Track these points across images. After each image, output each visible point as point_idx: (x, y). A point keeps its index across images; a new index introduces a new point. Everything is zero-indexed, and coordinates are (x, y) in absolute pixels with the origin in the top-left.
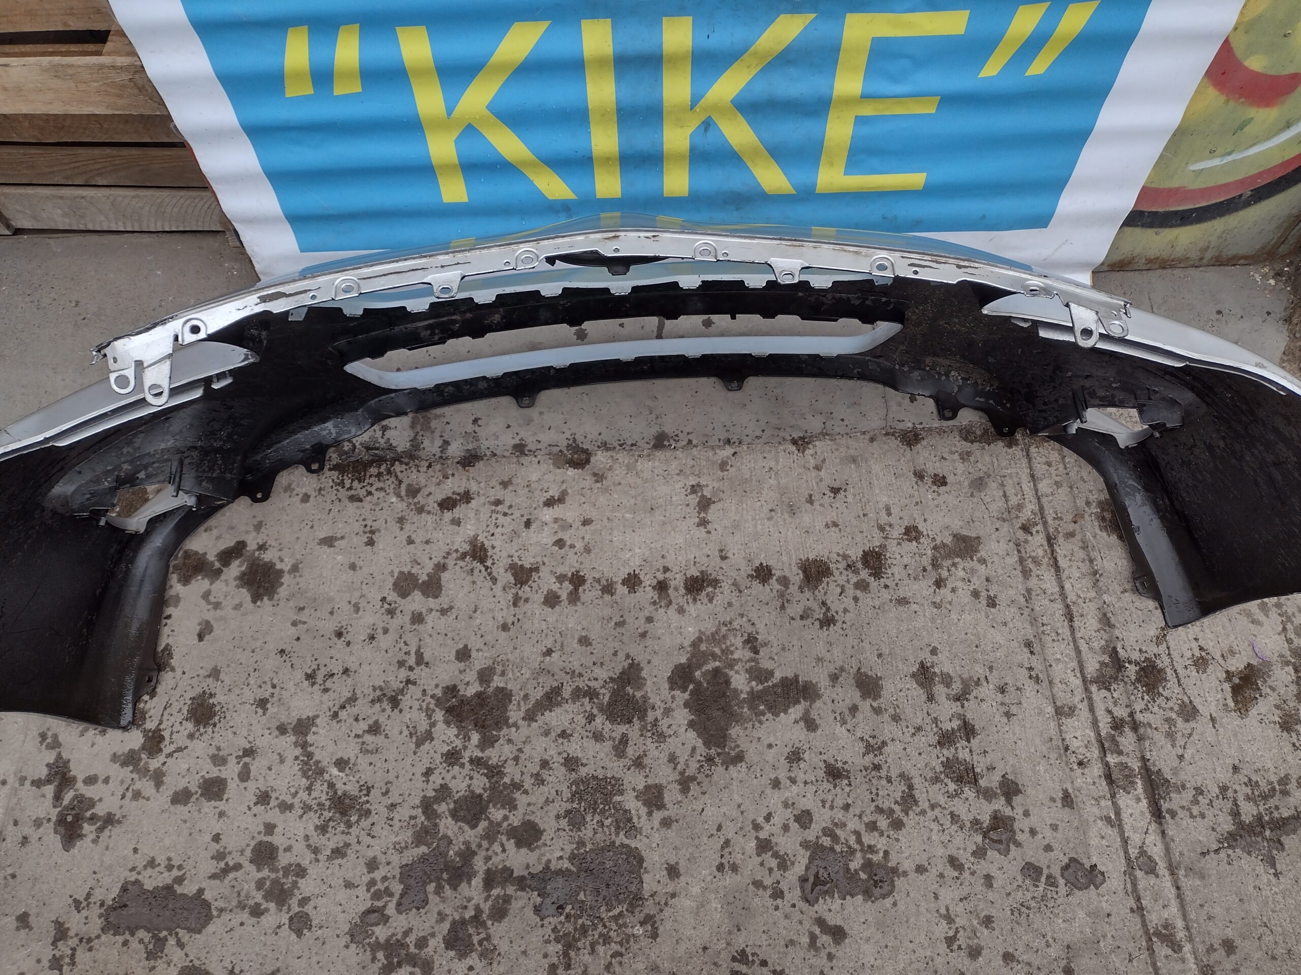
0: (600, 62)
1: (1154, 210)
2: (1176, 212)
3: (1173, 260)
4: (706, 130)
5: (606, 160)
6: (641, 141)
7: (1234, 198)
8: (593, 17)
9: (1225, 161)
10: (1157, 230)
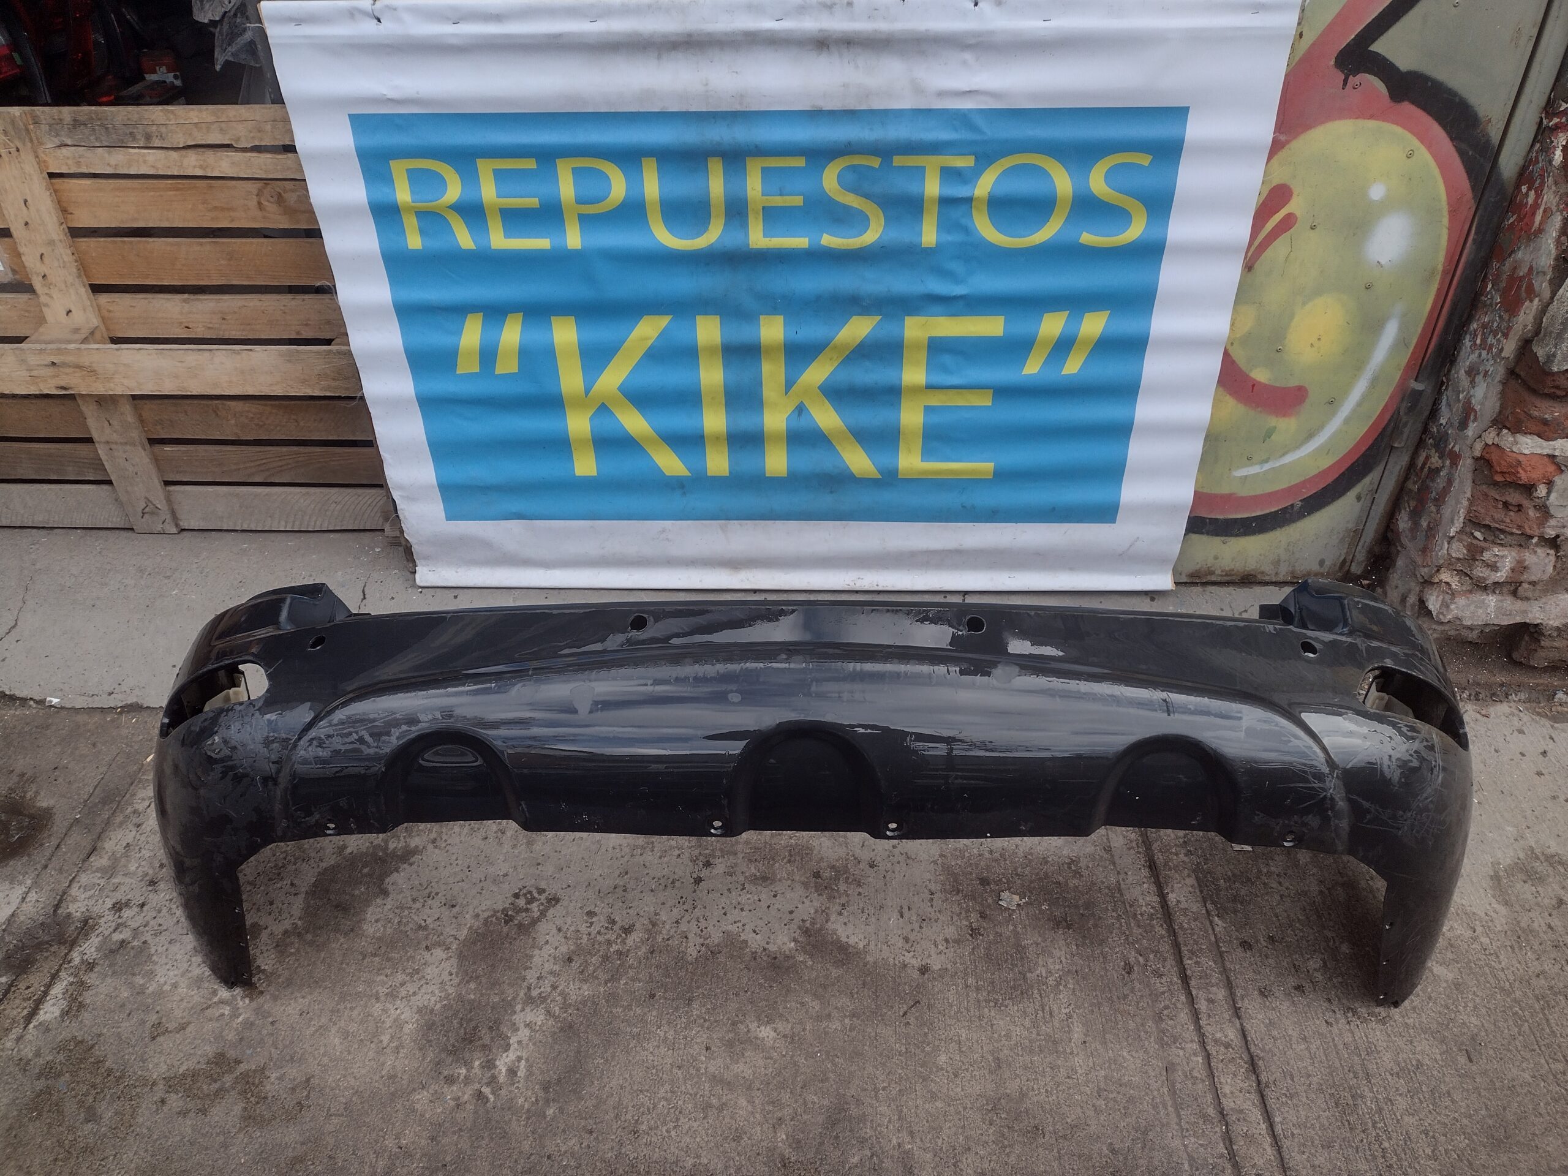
0: (711, 350)
1: (1213, 516)
2: (1236, 520)
3: (1248, 573)
4: (799, 415)
5: (717, 438)
6: (745, 422)
7: (1286, 508)
8: (706, 314)
9: (1264, 469)
10: (1223, 538)
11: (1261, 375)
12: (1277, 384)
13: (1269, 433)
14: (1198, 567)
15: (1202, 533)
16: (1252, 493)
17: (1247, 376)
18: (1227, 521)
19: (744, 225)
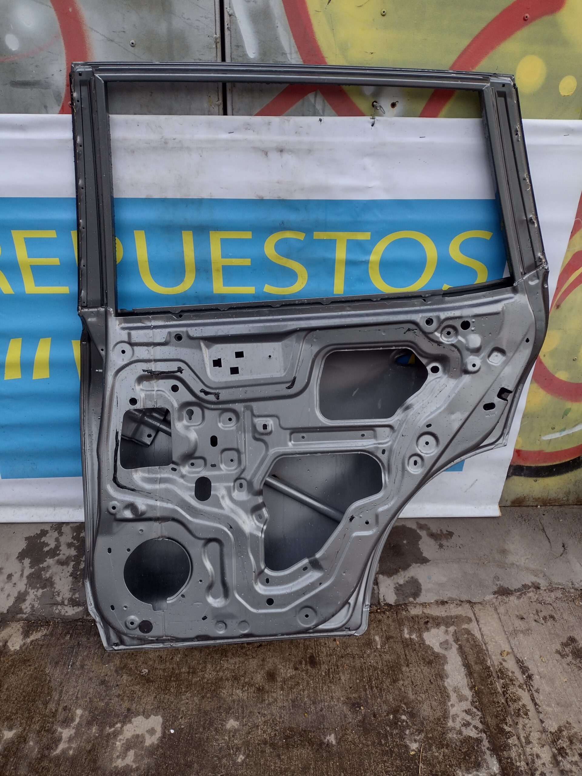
1: (529, 465)
2: (544, 467)
3: (550, 500)
7: (575, 459)
9: (562, 435)
10: (535, 479)
11: (562, 375)
12: (572, 381)
13: (566, 413)
14: (518, 496)
15: (521, 476)
16: (554, 450)
17: (554, 376)
18: (537, 468)
19: (209, 279)
